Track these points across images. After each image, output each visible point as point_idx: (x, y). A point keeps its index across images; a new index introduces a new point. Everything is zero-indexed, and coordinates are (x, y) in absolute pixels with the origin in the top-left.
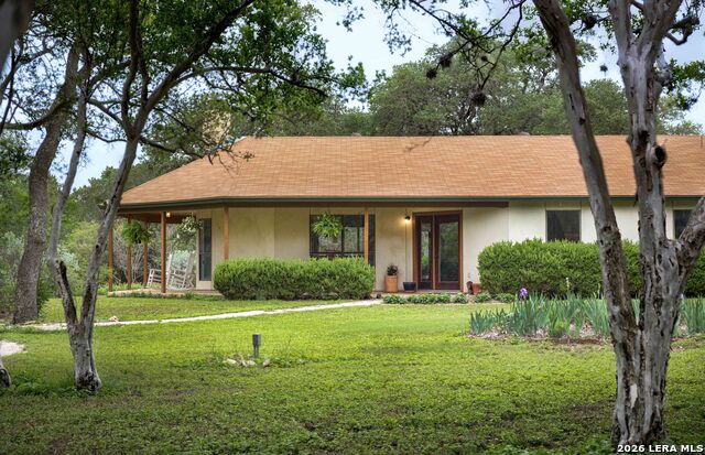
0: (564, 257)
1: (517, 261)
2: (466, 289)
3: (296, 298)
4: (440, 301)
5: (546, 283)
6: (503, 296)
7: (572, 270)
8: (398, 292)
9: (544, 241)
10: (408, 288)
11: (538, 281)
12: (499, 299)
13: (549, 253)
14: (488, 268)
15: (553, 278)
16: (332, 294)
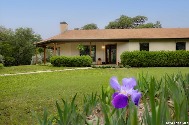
0: (145, 55)
1: (131, 56)
2: (118, 64)
3: (71, 66)
4: (108, 67)
5: (139, 62)
6: (127, 66)
7: (147, 59)
8: (101, 65)
9: (139, 51)
10: (104, 63)
11: (137, 62)
12: (126, 67)
13: (140, 54)
14: (123, 58)
15: (141, 61)
16: (80, 65)
